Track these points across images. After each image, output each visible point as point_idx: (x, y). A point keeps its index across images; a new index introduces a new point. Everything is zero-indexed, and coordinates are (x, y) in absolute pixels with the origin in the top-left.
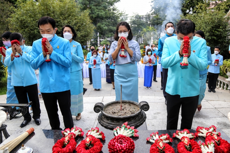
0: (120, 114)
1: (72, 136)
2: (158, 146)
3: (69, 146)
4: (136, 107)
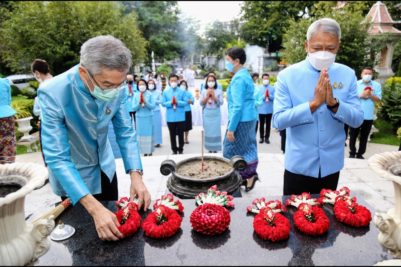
0: (201, 176)
1: (134, 208)
2: (265, 217)
3: (130, 222)
4: (226, 166)
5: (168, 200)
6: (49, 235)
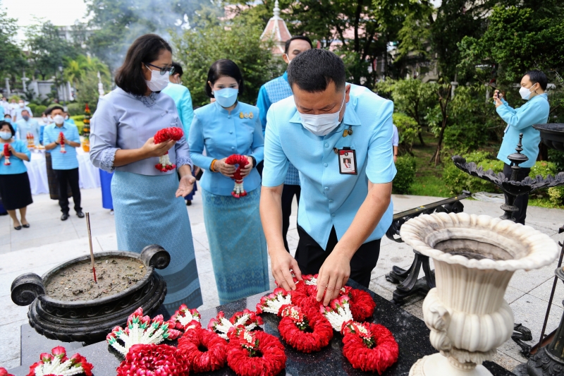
0: (96, 291)
4: (133, 265)
5: (56, 360)
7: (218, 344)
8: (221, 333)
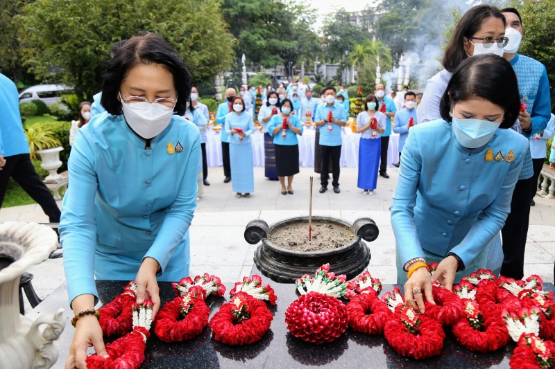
0: (308, 247)
1: (199, 295)
2: (403, 320)
3: (192, 317)
4: (346, 232)
5: (253, 284)
6: (56, 339)
7: (383, 312)
8: (390, 306)
